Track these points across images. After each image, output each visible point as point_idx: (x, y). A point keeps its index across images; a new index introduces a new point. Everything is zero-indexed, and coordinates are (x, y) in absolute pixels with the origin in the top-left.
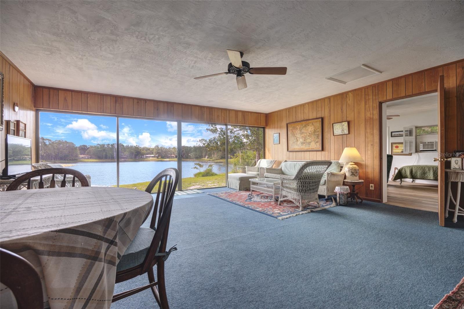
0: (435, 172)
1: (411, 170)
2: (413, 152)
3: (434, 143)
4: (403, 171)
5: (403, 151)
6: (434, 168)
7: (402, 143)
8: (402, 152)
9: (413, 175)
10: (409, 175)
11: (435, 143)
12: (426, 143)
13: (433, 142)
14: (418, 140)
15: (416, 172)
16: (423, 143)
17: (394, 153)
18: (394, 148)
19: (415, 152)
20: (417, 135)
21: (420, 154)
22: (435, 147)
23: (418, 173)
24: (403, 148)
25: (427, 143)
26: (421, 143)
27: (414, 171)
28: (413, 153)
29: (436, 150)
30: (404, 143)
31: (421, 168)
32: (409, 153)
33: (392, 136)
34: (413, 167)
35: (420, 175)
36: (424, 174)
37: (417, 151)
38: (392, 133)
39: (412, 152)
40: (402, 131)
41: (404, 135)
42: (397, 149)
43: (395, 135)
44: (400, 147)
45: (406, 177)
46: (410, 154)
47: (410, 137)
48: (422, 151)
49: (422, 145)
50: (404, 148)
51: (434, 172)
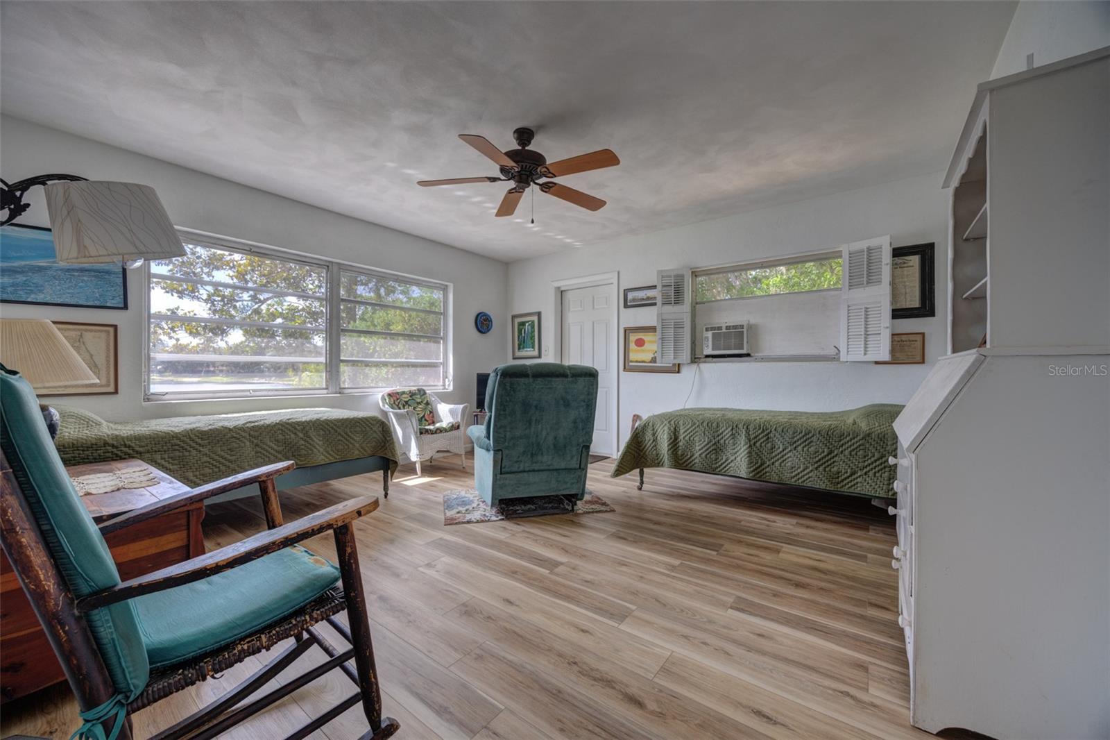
0: (755, 443)
1: (675, 434)
2: (685, 362)
3: (745, 330)
4: (648, 436)
5: (655, 358)
6: (751, 427)
7: (652, 329)
8: (654, 360)
9: (680, 453)
10: (666, 455)
11: (747, 331)
12: (720, 328)
13: (742, 327)
14: (698, 320)
15: (690, 444)
16: (712, 329)
17: (631, 364)
18: (632, 346)
19: (689, 361)
20: (697, 303)
21: (703, 366)
22: (747, 342)
23: (697, 448)
24: (655, 347)
25: (724, 330)
26: (707, 330)
27: (681, 437)
28: (683, 364)
29: (748, 355)
30: (659, 329)
31: (705, 424)
32: (674, 365)
33: (626, 306)
34: (681, 423)
35: (703, 455)
36: (717, 453)
37: (695, 359)
38: (626, 291)
39: (680, 362)
40: (654, 287)
41: (659, 301)
42: (639, 348)
43: (634, 300)
44: (650, 342)
45: (658, 464)
46: (677, 369)
47: (677, 308)
48: (710, 359)
49: (710, 334)
50: (658, 347)
51: (750, 446)
